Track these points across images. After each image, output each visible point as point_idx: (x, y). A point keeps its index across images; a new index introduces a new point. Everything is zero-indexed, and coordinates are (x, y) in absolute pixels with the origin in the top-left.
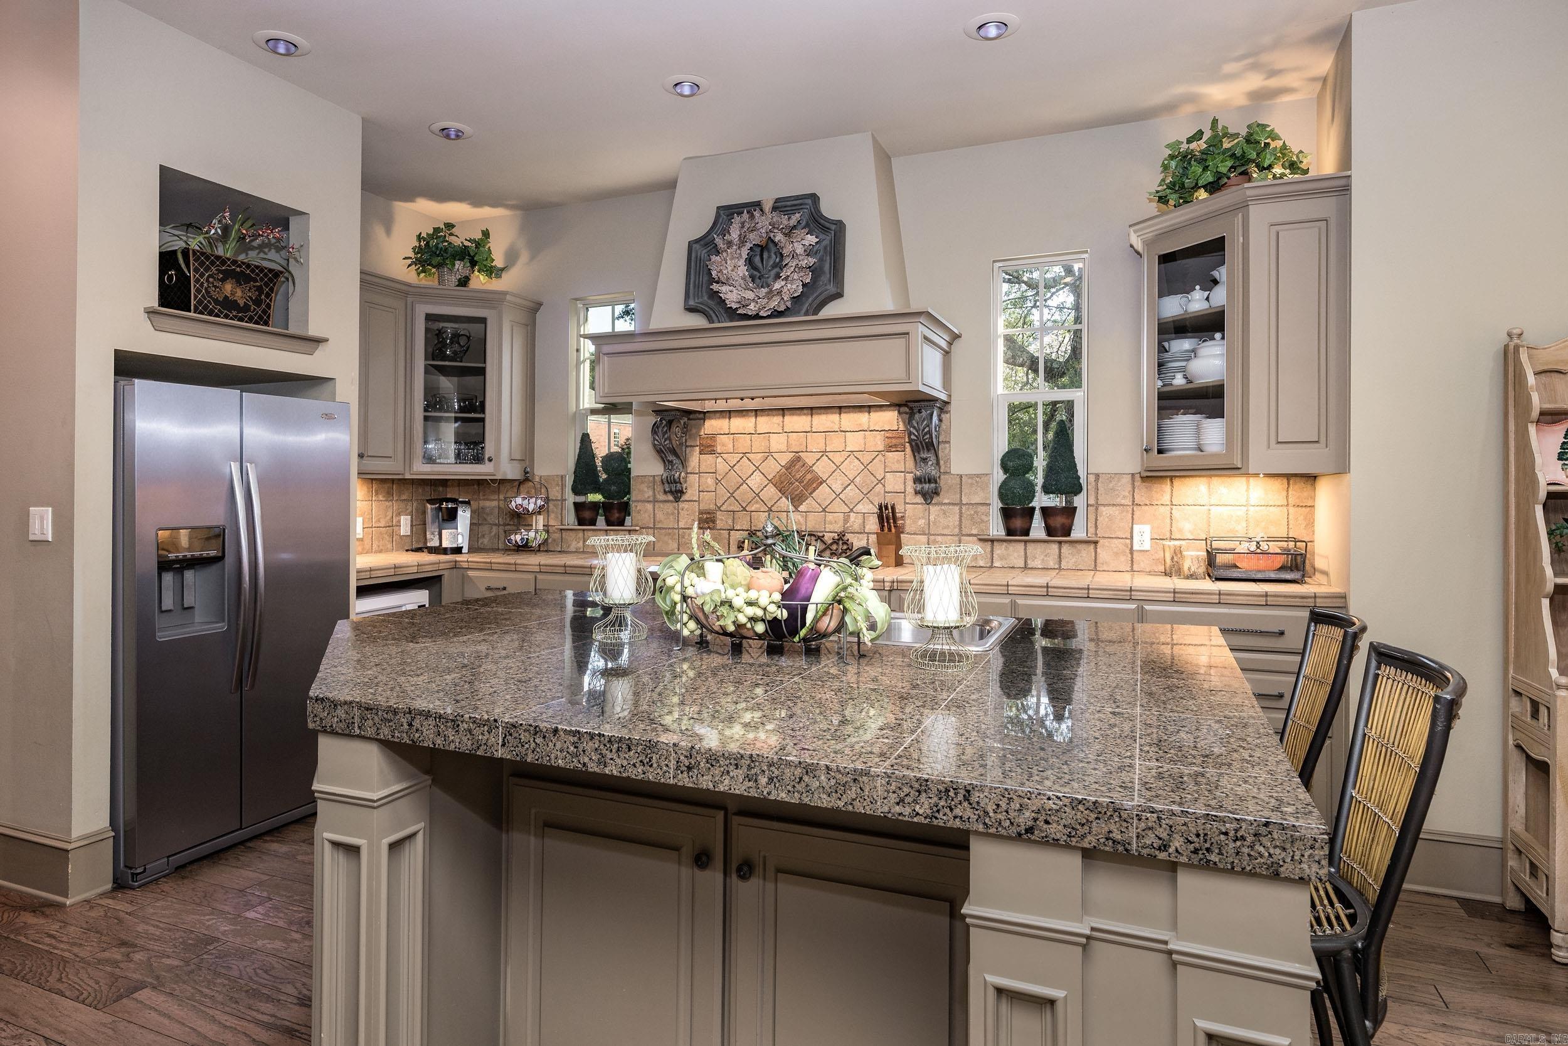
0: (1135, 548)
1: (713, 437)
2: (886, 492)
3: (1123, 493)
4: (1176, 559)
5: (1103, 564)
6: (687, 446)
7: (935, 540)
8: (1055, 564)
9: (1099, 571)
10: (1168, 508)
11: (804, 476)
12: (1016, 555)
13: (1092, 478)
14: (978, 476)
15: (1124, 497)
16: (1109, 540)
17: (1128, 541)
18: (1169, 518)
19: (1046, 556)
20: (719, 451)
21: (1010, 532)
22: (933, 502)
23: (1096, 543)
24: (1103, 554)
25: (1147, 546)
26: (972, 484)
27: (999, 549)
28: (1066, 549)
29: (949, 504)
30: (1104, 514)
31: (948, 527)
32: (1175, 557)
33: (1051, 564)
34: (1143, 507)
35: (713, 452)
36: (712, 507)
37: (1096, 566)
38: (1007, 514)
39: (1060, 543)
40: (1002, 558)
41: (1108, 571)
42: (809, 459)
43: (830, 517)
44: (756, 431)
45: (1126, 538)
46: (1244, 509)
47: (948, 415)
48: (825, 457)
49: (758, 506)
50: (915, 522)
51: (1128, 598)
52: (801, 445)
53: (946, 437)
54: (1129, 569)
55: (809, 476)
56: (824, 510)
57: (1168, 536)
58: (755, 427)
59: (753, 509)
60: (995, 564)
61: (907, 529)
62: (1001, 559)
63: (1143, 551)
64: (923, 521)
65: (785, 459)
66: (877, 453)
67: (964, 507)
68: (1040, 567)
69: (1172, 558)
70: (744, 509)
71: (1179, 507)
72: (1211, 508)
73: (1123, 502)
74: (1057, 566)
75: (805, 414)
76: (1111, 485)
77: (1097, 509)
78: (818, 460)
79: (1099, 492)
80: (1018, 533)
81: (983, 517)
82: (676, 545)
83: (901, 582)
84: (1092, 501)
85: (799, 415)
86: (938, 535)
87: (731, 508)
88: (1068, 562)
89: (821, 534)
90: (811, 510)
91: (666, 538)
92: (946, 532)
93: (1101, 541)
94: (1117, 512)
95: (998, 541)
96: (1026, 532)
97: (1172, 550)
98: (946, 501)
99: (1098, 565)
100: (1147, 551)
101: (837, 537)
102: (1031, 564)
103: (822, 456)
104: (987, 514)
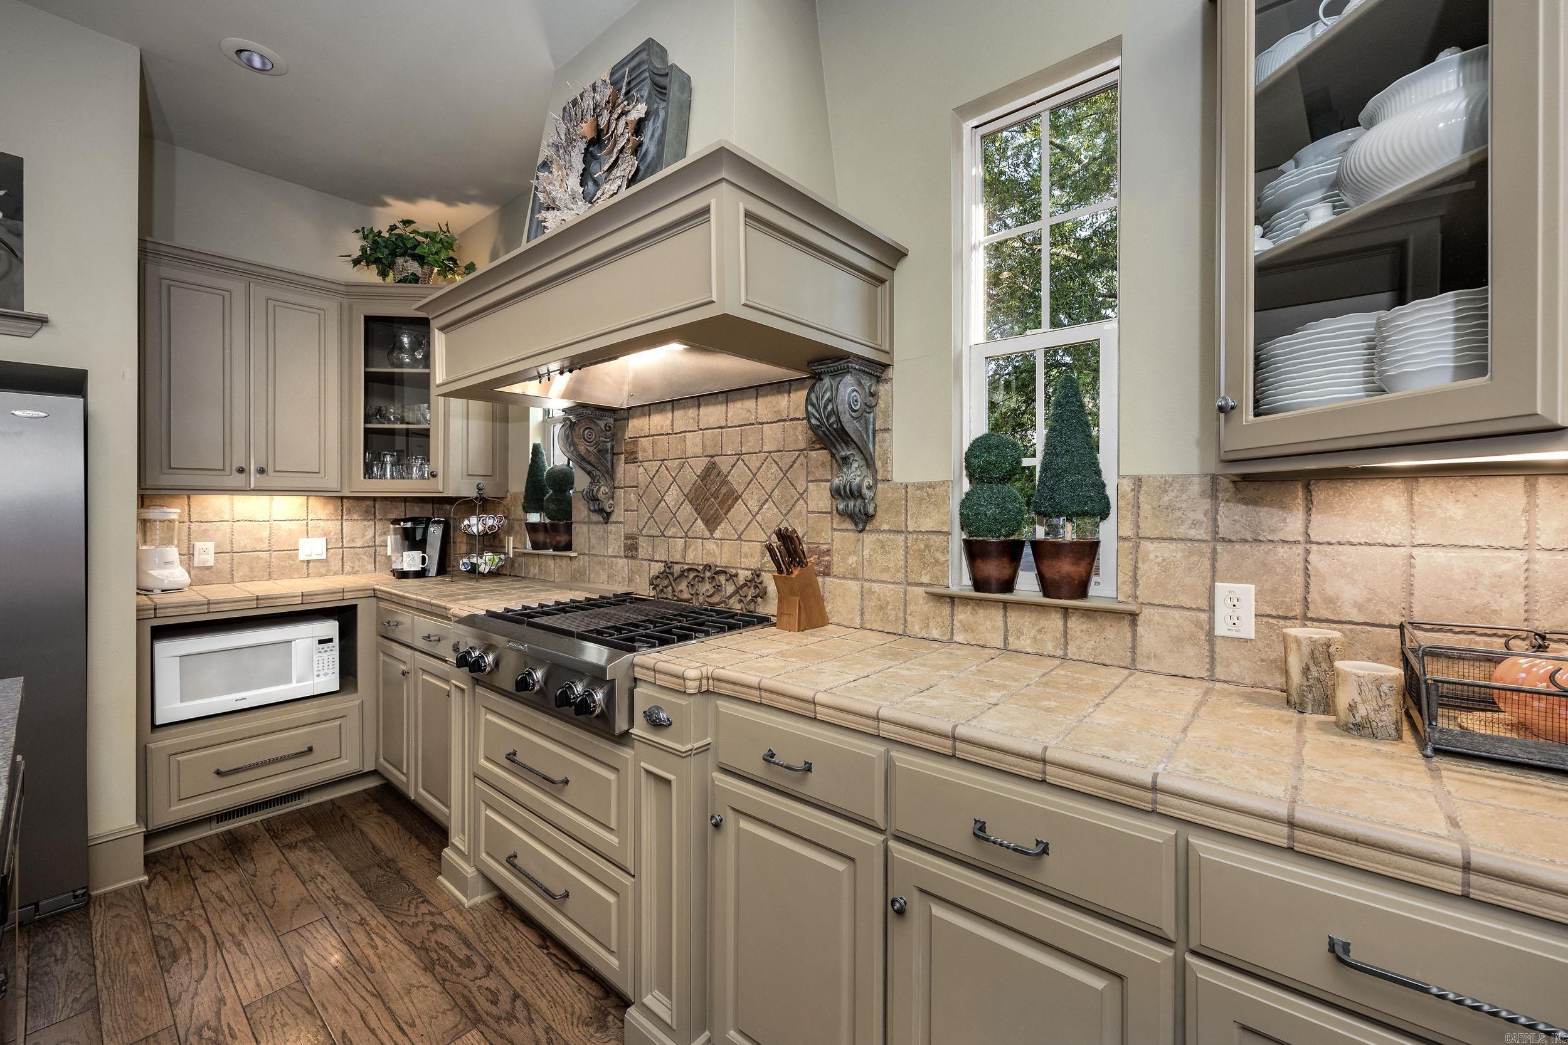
0: (1221, 629)
1: (635, 440)
2: (809, 512)
3: (1192, 516)
4: (1316, 674)
5: (1149, 658)
6: (614, 454)
7: (870, 589)
8: (1055, 648)
9: (1141, 671)
10: (1299, 550)
11: (719, 489)
12: (988, 624)
13: (1127, 486)
14: (931, 485)
15: (1195, 523)
16: (1162, 610)
17: (1203, 616)
18: (1301, 573)
19: (1040, 631)
20: (640, 459)
21: (979, 584)
22: (868, 528)
23: (1133, 616)
24: (1149, 637)
25: (1248, 629)
26: (921, 499)
27: (963, 615)
28: (1076, 625)
29: (890, 531)
30: (1152, 556)
31: (886, 569)
32: (1313, 668)
33: (1049, 648)
34: (1237, 546)
35: (635, 461)
36: (635, 530)
37: (1134, 660)
38: (974, 551)
39: (1066, 610)
40: (967, 629)
41: (1160, 674)
42: (724, 464)
43: (746, 547)
44: (673, 429)
45: (1199, 610)
46: (1520, 557)
47: (887, 386)
48: (740, 462)
49: (674, 529)
50: (844, 560)
51: (1149, 807)
52: (716, 446)
53: (885, 421)
54: (1204, 674)
55: (724, 490)
56: (740, 538)
57: (1298, 610)
58: (672, 425)
59: (670, 534)
60: (957, 638)
61: (836, 569)
62: (966, 631)
63: (1239, 639)
64: (855, 558)
65: (700, 465)
66: (798, 453)
67: (910, 537)
68: (1029, 650)
69: (1306, 671)
70: (663, 535)
71: (1326, 547)
72: (1415, 552)
73: (1192, 533)
74: (1059, 653)
75: (720, 403)
76: (1166, 499)
77: (1137, 547)
78: (733, 466)
79: (1142, 514)
80: (993, 587)
81: (939, 556)
82: (606, 576)
83: (718, 680)
84: (1127, 531)
85: (714, 404)
86: (874, 581)
87: (651, 532)
88: (1080, 648)
89: (734, 571)
90: (726, 536)
91: (598, 568)
92: (886, 577)
93: (1146, 613)
94: (1179, 555)
95: (961, 598)
96: (1008, 586)
97: (1306, 650)
98: (885, 527)
99: (1140, 659)
100: (1246, 640)
101: (750, 577)
102: (1014, 643)
103: (738, 460)
104: (945, 550)
